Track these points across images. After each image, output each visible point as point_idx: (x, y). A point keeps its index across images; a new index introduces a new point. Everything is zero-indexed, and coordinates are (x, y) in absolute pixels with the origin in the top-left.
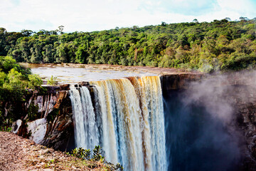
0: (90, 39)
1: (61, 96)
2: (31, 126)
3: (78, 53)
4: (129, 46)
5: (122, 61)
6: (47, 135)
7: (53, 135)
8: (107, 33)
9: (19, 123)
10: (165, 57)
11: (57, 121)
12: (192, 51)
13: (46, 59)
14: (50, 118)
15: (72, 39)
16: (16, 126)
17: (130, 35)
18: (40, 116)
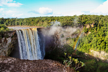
0: (23, 20)
1: (14, 33)
2: (7, 39)
3: (20, 23)
4: (31, 22)
5: (30, 25)
6: (12, 41)
7: (13, 41)
8: (27, 19)
9: (4, 38)
10: (38, 24)
11: (14, 38)
12: (44, 23)
13: (13, 25)
14: (12, 37)
15: (19, 20)
16: (3, 39)
17: (32, 19)
18: (9, 37)
